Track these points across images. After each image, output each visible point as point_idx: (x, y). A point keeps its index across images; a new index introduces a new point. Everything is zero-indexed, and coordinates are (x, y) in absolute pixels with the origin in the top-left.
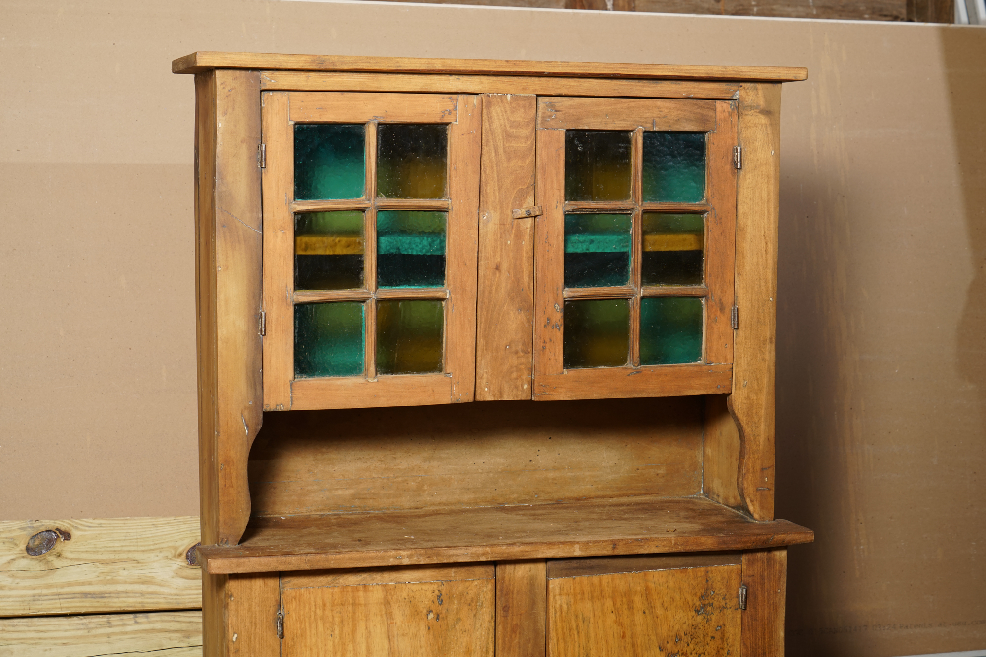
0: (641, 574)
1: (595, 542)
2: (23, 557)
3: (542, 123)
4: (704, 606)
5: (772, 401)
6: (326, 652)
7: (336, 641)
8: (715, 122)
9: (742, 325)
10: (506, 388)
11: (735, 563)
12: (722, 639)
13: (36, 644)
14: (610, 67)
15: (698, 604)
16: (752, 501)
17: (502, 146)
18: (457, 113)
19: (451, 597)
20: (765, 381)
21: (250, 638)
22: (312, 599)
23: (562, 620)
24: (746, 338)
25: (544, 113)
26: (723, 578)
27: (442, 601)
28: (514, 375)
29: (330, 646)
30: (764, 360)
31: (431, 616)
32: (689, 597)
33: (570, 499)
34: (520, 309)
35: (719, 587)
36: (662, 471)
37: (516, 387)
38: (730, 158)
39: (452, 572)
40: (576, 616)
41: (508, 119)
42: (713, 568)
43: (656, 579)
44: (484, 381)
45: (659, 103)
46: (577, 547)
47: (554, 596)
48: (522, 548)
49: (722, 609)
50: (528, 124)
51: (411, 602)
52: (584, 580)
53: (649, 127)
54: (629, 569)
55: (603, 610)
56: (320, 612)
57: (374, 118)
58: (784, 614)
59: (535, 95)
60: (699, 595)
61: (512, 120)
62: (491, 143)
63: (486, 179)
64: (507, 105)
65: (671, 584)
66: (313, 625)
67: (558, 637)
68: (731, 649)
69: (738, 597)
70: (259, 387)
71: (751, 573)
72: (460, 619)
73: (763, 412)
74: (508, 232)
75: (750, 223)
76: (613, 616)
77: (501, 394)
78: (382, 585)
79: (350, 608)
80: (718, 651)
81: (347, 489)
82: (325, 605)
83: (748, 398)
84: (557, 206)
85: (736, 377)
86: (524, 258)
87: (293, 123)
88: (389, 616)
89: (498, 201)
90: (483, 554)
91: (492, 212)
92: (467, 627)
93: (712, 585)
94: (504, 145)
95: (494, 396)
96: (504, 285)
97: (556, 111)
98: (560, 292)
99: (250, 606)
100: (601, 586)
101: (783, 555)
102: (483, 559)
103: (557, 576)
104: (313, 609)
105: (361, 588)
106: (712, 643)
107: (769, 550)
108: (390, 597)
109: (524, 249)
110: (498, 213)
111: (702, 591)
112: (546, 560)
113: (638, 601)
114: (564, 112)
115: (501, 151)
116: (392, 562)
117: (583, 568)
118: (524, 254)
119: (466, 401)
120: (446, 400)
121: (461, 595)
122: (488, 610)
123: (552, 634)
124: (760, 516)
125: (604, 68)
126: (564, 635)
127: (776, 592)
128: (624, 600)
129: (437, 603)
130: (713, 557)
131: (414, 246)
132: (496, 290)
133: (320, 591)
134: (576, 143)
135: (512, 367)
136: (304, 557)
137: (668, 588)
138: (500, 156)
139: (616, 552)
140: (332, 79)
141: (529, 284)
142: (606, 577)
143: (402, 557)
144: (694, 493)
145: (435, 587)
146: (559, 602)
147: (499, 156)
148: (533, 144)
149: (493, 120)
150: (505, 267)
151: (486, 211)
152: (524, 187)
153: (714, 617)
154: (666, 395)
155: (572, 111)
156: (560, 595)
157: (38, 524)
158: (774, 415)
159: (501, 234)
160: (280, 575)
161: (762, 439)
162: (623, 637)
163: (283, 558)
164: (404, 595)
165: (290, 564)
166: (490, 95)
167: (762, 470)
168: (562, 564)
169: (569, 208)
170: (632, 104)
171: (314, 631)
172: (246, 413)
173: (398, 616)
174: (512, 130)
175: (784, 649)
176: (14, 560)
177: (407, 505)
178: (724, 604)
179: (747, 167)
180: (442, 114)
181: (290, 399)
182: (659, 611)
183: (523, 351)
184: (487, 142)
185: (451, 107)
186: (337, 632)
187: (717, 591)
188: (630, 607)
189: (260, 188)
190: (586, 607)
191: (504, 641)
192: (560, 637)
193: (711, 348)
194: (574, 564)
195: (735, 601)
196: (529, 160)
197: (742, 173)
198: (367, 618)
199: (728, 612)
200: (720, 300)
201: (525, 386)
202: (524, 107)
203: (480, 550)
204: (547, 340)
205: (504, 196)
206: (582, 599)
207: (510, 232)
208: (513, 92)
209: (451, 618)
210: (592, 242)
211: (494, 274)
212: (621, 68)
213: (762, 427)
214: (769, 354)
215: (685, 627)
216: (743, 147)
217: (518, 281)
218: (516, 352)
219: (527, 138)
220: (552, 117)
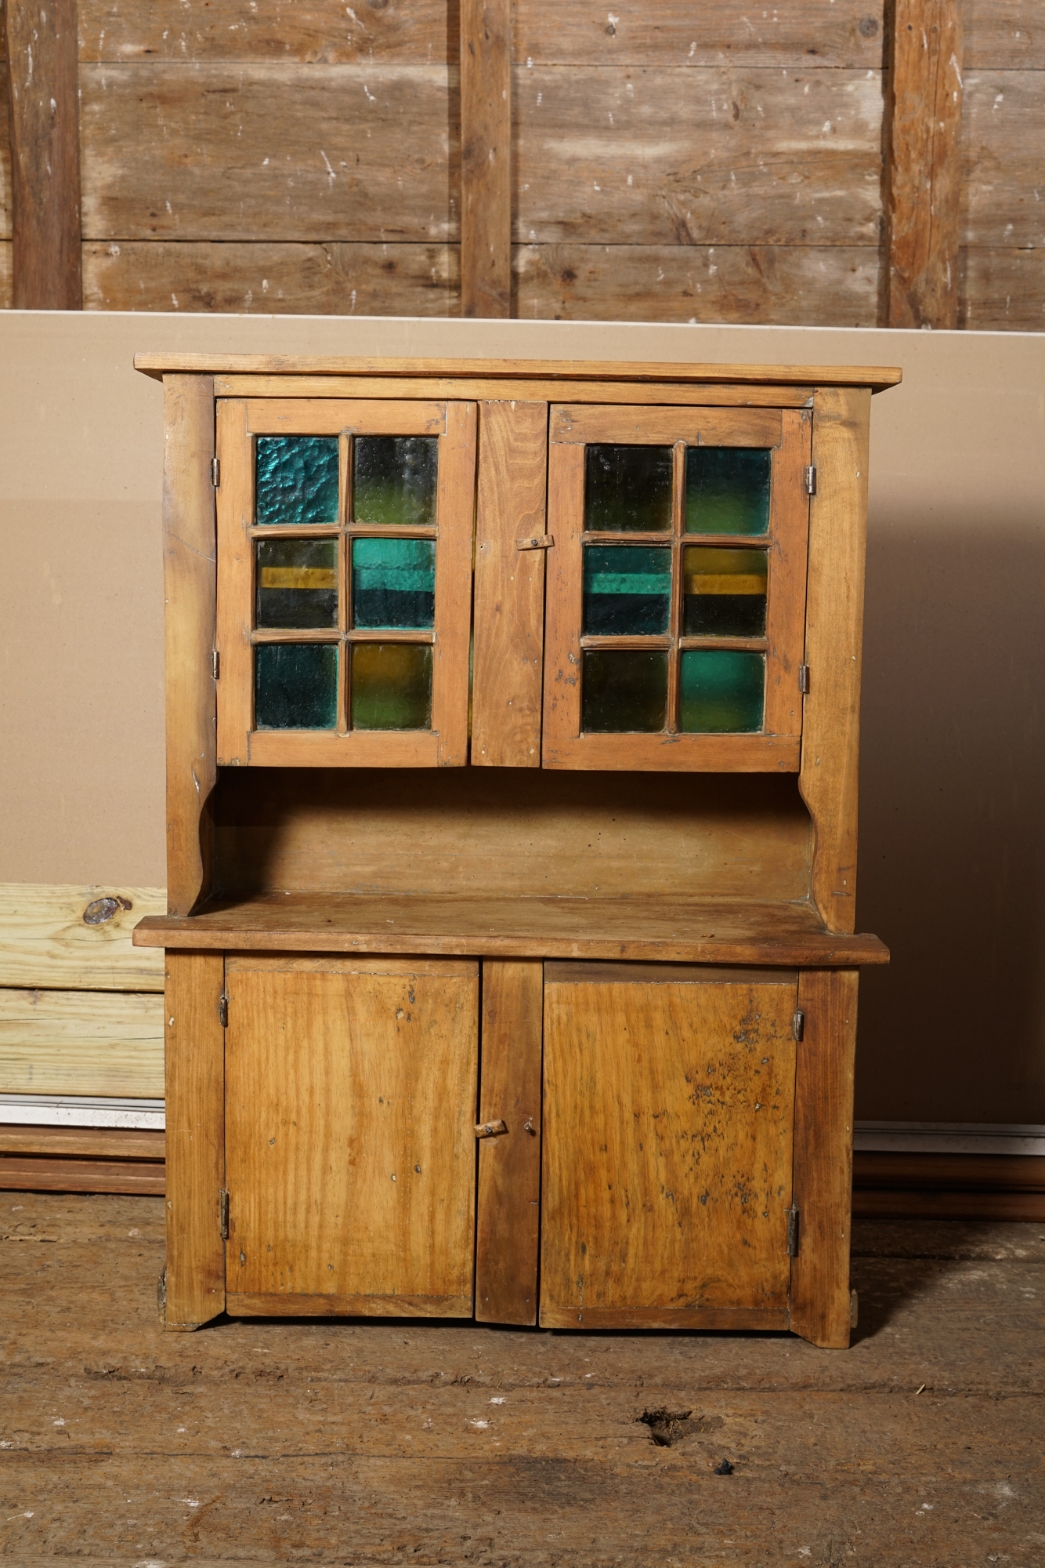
0: (664, 986)
1: (598, 942)
2: (80, 925)
3: (555, 435)
4: (746, 1032)
5: (854, 784)
6: (276, 1046)
7: (289, 1035)
8: (781, 435)
9: (814, 688)
10: (508, 752)
11: (789, 982)
12: (770, 1074)
13: (89, 1020)
15: (738, 1028)
16: (825, 908)
18: (446, 423)
19: (425, 995)
20: (845, 759)
21: (188, 1024)
22: (261, 984)
23: (560, 1034)
24: (819, 705)
25: (557, 424)
26: (772, 1000)
27: (414, 999)
28: (518, 737)
29: (282, 1038)
30: (843, 733)
31: (401, 1015)
32: (726, 1020)
33: (640, 894)
34: (526, 658)
35: (767, 1010)
36: (756, 868)
37: (521, 751)
38: (800, 481)
39: (426, 965)
40: (579, 1030)
41: (512, 431)
42: (759, 986)
43: (683, 994)
44: (481, 742)
45: (706, 411)
46: (575, 946)
47: (551, 1006)
48: (507, 942)
49: (770, 1038)
50: (536, 437)
51: (377, 996)
52: (590, 989)
53: (692, 441)
54: (647, 979)
55: (613, 1025)
56: (269, 1000)
57: (347, 429)
58: (854, 1052)
59: (546, 402)
60: (740, 1017)
62: (491, 460)
63: (484, 503)
64: (510, 414)
65: (703, 1001)
66: (262, 1015)
67: (554, 1054)
68: (781, 1088)
69: (792, 1024)
70: (212, 738)
71: (810, 996)
72: (435, 1022)
73: (841, 798)
74: (512, 566)
75: (826, 562)
76: (626, 1035)
77: (502, 759)
78: (343, 974)
79: (305, 998)
80: (764, 1089)
81: (367, 865)
82: (275, 992)
83: (822, 779)
84: (573, 536)
85: (806, 754)
86: (531, 598)
87: (250, 435)
88: (351, 1011)
90: (457, 946)
92: (444, 1032)
93: (757, 1007)
95: (493, 761)
96: (505, 629)
98: (575, 639)
99: (189, 987)
100: (611, 996)
101: (854, 976)
102: (457, 952)
103: (554, 980)
104: (262, 995)
105: (318, 976)
106: (756, 1078)
107: (835, 968)
108: (352, 989)
109: (531, 586)
111: (744, 1013)
112: (543, 960)
113: (659, 1019)
115: (503, 469)
116: (346, 948)
117: (589, 973)
118: (531, 592)
119: (456, 765)
120: (432, 762)
121: (437, 994)
122: (470, 1014)
123: (548, 1049)
124: (836, 927)
126: (562, 1051)
127: (843, 1022)
128: (641, 1015)
129: (408, 1001)
130: (759, 973)
131: (402, 581)
132: (496, 634)
133: (270, 976)
134: (602, 460)
135: (515, 727)
136: (243, 934)
137: (699, 1006)
139: (626, 956)
140: (297, 384)
141: (537, 629)
142: (617, 987)
143: (358, 943)
144: (799, 898)
145: (406, 981)
146: (556, 1012)
148: (543, 461)
149: (492, 433)
150: (507, 607)
151: (484, 543)
152: (531, 513)
153: (759, 1047)
154: (712, 771)
155: (592, 421)
156: (558, 1002)
157: (99, 890)
158: (856, 801)
159: (503, 568)
160: (225, 953)
161: (840, 831)
162: (639, 1060)
163: (219, 934)
164: (369, 988)
165: (226, 941)
167: (840, 870)
168: (562, 966)
169: (588, 539)
170: (670, 413)
171: (262, 1022)
172: (197, 767)
173: (362, 1013)
175: (852, 1095)
176: (69, 927)
177: (439, 889)
178: (772, 1031)
179: (823, 491)
180: (427, 424)
181: (246, 753)
182: (686, 1033)
183: (529, 709)
184: (486, 457)
185: (439, 417)
186: (289, 1025)
187: (763, 1015)
188: (649, 1025)
189: (213, 509)
190: (592, 1020)
191: (490, 1053)
192: (558, 1054)
193: (771, 715)
194: (577, 966)
195: (788, 1029)
196: (540, 479)
197: (815, 500)
198: (325, 1011)
199: (778, 1042)
200: (785, 656)
201: (532, 751)
202: (532, 417)
203: (454, 940)
204: (559, 696)
206: (587, 1010)
207: (514, 566)
208: (518, 399)
209: (425, 1020)
210: (623, 581)
211: (494, 616)
213: (840, 816)
214: (850, 727)
215: (721, 1056)
216: (817, 467)
217: (523, 624)
218: (521, 710)
219: (535, 453)
220: (568, 429)
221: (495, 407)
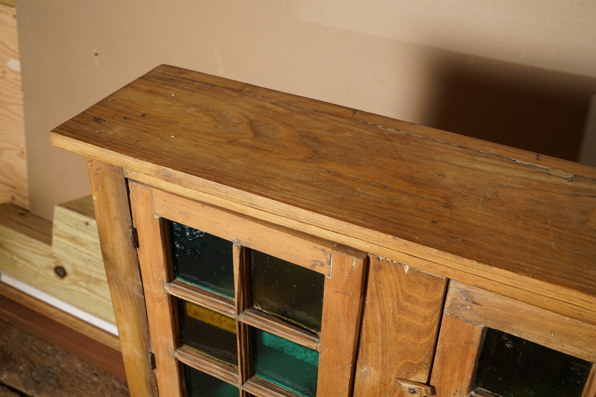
3: (451, 309)
14: (561, 292)
17: (391, 314)
18: (330, 268)
25: (454, 299)
41: (403, 291)
50: (429, 304)
57: (237, 241)
59: (444, 278)
61: (408, 293)
63: (367, 339)
64: (403, 277)
74: (389, 392)
84: (455, 394)
87: (157, 217)
89: (380, 362)
91: (372, 369)
94: (393, 315)
97: (474, 303)
110: (379, 373)
114: (486, 308)
115: (390, 319)
125: (549, 290)
134: (505, 338)
138: (387, 324)
147: (386, 322)
148: (433, 327)
149: (381, 285)
151: (364, 365)
152: (414, 363)
155: (497, 310)
159: (381, 391)
166: (381, 258)
174: (406, 303)
180: (313, 263)
185: (323, 260)
196: (428, 340)
202: (426, 286)
205: (388, 360)
207: (392, 394)
208: (413, 265)
212: (580, 300)
219: (426, 318)
220: (467, 307)
221: (386, 265)
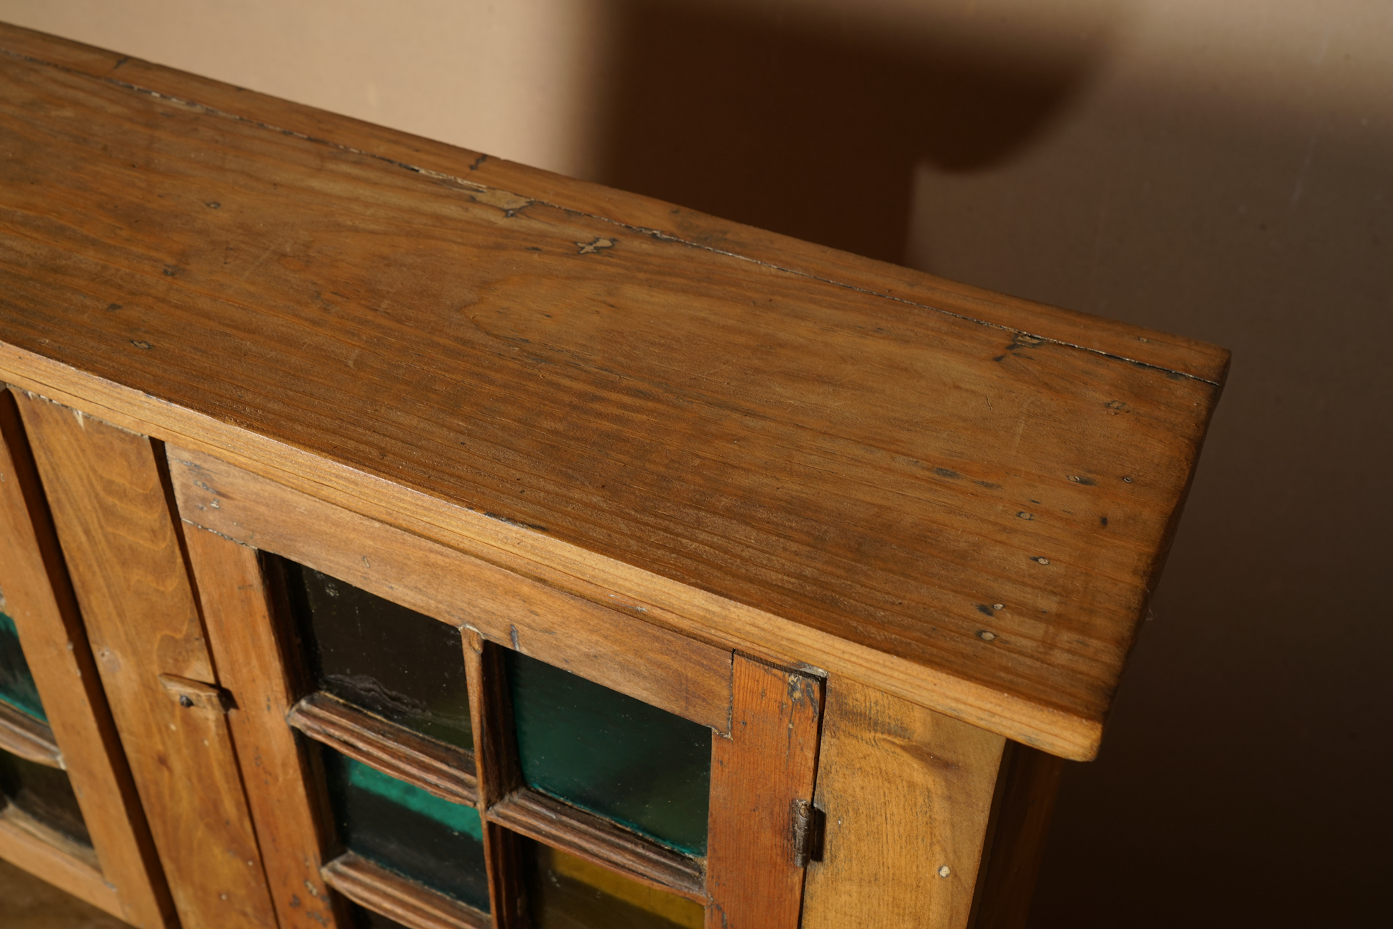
8: (728, 710)
17: (97, 525)
25: (186, 486)
34: (231, 851)
41: (94, 470)
45: (527, 587)
50: (147, 501)
53: (498, 636)
61: (103, 475)
62: (69, 510)
63: (83, 584)
64: (79, 435)
89: (123, 637)
91: (118, 654)
94: (101, 526)
96: (185, 796)
97: (219, 494)
98: (312, 865)
109: (212, 752)
110: (132, 663)
114: (241, 504)
115: (99, 536)
132: (172, 797)
138: (100, 547)
141: (241, 819)
147: (96, 544)
149: (56, 458)
150: (177, 766)
151: (103, 646)
166: (30, 394)
170: (438, 559)
174: (110, 499)
179: (838, 859)
196: (178, 582)
197: (820, 872)
202: (125, 456)
205: (134, 633)
216: (829, 811)
219: (154, 532)
220: (212, 505)
221: (45, 410)
